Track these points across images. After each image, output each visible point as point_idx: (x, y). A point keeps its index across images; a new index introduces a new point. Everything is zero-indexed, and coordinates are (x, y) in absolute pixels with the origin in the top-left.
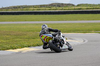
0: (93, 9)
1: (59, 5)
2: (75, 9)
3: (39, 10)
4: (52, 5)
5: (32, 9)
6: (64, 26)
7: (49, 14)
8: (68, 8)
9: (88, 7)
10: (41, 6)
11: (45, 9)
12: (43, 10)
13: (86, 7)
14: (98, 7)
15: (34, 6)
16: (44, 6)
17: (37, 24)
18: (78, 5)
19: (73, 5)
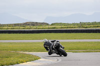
0: (67, 28)
1: (33, 24)
2: (49, 28)
3: (14, 28)
4: (26, 24)
5: (6, 27)
6: (38, 45)
7: (23, 33)
8: (42, 27)
9: (62, 26)
10: (15, 25)
11: (19, 28)
12: (17, 28)
13: (60, 27)
14: (72, 26)
15: (8, 25)
16: (18, 25)
17: (11, 43)
18: (52, 24)
19: (47, 24)
